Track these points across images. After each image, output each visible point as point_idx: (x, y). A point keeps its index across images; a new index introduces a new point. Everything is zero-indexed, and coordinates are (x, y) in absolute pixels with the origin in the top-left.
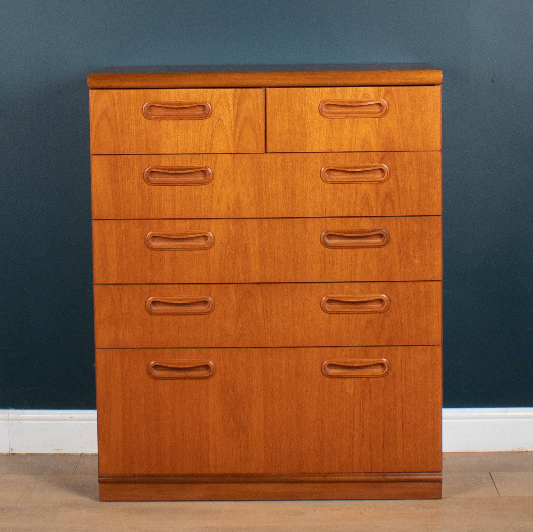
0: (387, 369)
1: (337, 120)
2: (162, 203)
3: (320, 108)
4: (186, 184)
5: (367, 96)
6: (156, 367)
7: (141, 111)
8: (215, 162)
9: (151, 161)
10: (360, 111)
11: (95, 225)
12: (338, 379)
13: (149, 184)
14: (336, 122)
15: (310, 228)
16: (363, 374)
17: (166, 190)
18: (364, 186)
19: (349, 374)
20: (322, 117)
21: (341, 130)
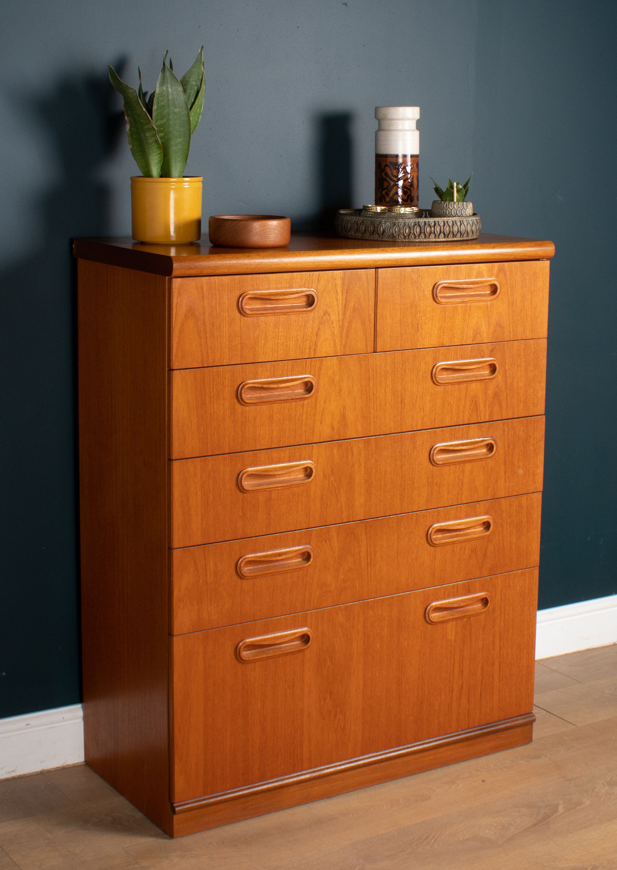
1: (450, 306)
2: (258, 429)
3: (435, 292)
5: (481, 275)
7: (235, 306)
8: (320, 369)
9: (246, 373)
12: (441, 625)
13: (242, 405)
14: (449, 309)
15: (418, 444)
17: (262, 411)
18: (473, 386)
20: (435, 303)
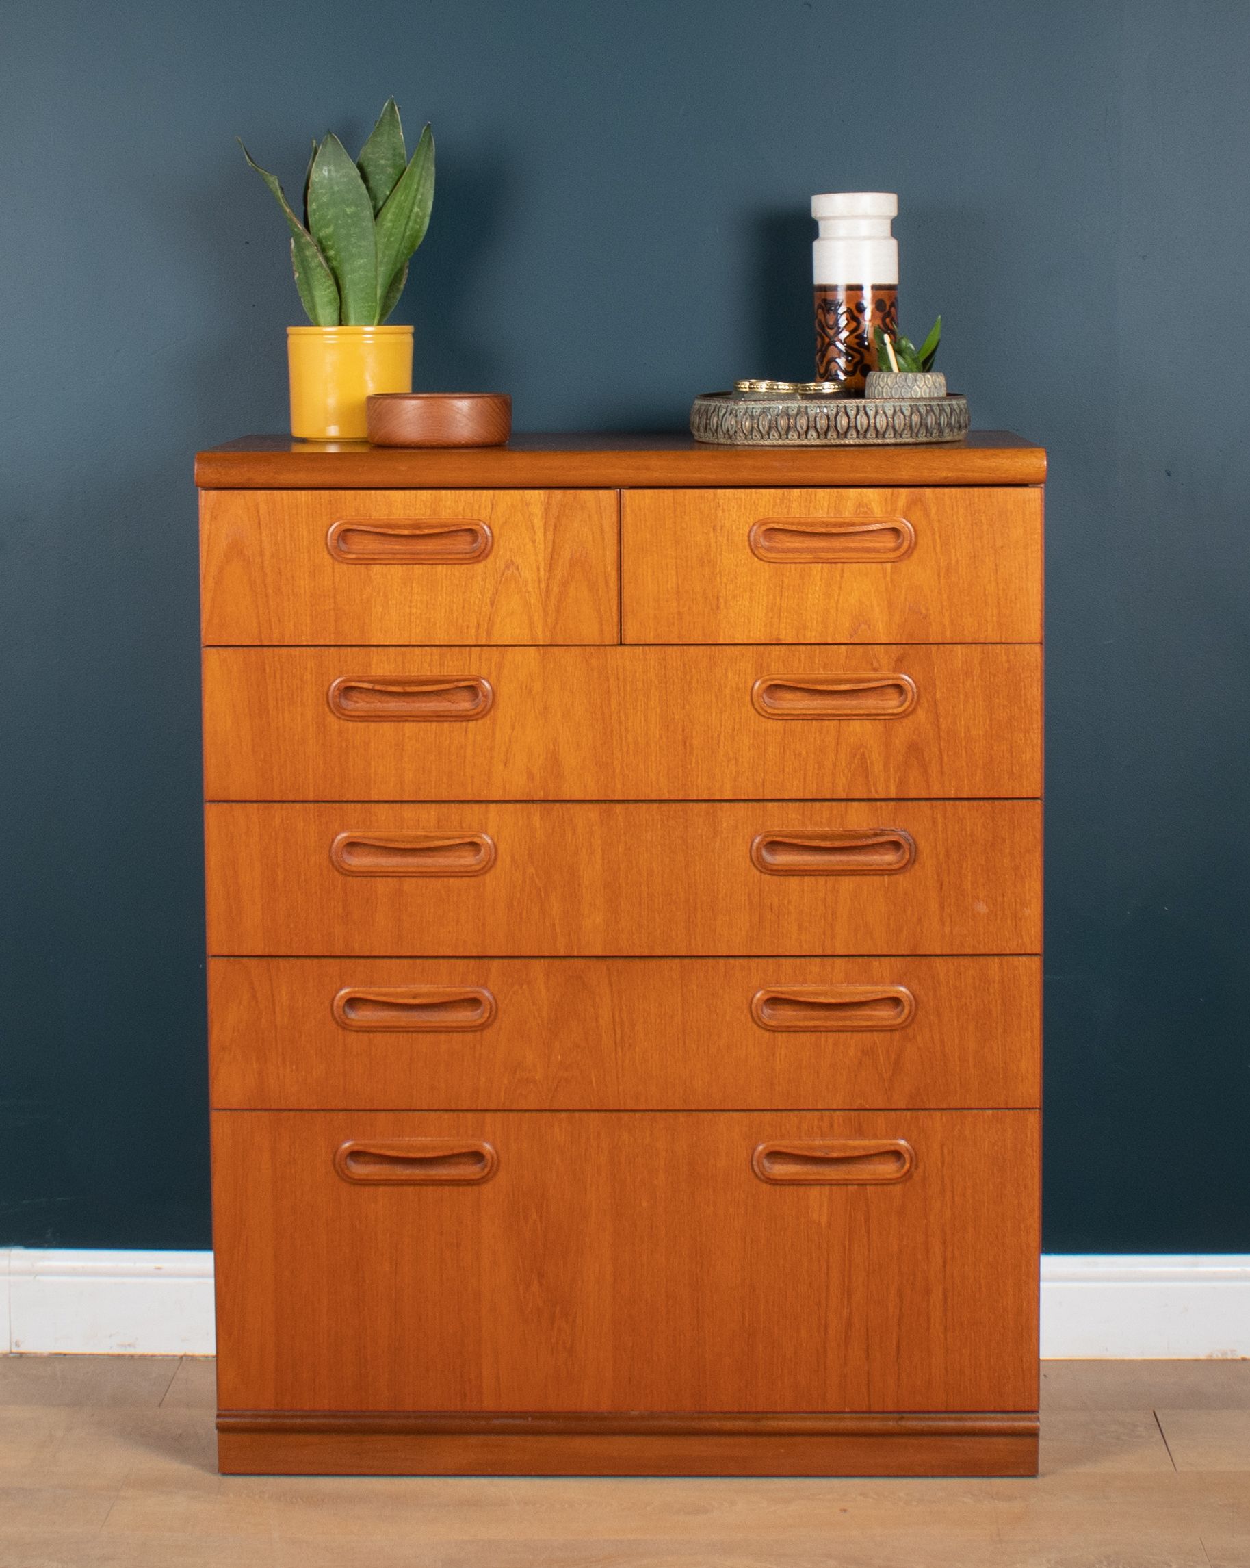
0: (907, 1165)
1: (793, 565)
2: (373, 763)
3: (752, 539)
4: (431, 719)
5: (866, 509)
6: (355, 1155)
7: (323, 543)
8: (500, 666)
9: (346, 662)
10: (847, 545)
11: (212, 814)
12: (791, 1187)
13: (339, 718)
14: (790, 572)
15: (724, 825)
16: (850, 1177)
17: (381, 732)
18: (856, 726)
19: (818, 1177)
20: (756, 559)
21: (802, 593)
